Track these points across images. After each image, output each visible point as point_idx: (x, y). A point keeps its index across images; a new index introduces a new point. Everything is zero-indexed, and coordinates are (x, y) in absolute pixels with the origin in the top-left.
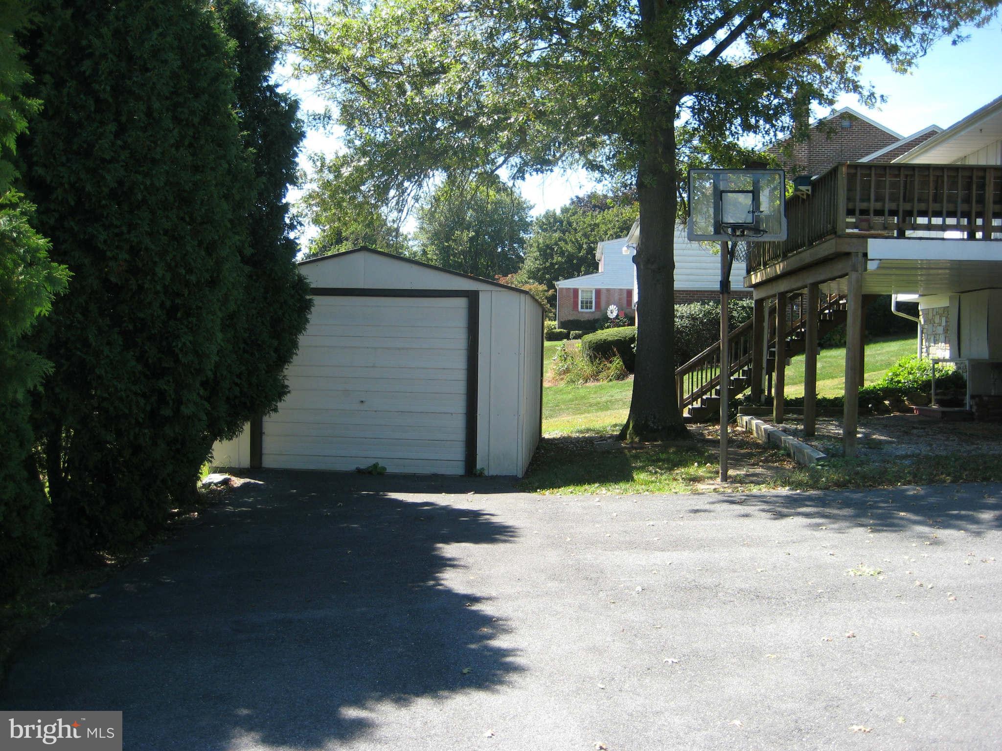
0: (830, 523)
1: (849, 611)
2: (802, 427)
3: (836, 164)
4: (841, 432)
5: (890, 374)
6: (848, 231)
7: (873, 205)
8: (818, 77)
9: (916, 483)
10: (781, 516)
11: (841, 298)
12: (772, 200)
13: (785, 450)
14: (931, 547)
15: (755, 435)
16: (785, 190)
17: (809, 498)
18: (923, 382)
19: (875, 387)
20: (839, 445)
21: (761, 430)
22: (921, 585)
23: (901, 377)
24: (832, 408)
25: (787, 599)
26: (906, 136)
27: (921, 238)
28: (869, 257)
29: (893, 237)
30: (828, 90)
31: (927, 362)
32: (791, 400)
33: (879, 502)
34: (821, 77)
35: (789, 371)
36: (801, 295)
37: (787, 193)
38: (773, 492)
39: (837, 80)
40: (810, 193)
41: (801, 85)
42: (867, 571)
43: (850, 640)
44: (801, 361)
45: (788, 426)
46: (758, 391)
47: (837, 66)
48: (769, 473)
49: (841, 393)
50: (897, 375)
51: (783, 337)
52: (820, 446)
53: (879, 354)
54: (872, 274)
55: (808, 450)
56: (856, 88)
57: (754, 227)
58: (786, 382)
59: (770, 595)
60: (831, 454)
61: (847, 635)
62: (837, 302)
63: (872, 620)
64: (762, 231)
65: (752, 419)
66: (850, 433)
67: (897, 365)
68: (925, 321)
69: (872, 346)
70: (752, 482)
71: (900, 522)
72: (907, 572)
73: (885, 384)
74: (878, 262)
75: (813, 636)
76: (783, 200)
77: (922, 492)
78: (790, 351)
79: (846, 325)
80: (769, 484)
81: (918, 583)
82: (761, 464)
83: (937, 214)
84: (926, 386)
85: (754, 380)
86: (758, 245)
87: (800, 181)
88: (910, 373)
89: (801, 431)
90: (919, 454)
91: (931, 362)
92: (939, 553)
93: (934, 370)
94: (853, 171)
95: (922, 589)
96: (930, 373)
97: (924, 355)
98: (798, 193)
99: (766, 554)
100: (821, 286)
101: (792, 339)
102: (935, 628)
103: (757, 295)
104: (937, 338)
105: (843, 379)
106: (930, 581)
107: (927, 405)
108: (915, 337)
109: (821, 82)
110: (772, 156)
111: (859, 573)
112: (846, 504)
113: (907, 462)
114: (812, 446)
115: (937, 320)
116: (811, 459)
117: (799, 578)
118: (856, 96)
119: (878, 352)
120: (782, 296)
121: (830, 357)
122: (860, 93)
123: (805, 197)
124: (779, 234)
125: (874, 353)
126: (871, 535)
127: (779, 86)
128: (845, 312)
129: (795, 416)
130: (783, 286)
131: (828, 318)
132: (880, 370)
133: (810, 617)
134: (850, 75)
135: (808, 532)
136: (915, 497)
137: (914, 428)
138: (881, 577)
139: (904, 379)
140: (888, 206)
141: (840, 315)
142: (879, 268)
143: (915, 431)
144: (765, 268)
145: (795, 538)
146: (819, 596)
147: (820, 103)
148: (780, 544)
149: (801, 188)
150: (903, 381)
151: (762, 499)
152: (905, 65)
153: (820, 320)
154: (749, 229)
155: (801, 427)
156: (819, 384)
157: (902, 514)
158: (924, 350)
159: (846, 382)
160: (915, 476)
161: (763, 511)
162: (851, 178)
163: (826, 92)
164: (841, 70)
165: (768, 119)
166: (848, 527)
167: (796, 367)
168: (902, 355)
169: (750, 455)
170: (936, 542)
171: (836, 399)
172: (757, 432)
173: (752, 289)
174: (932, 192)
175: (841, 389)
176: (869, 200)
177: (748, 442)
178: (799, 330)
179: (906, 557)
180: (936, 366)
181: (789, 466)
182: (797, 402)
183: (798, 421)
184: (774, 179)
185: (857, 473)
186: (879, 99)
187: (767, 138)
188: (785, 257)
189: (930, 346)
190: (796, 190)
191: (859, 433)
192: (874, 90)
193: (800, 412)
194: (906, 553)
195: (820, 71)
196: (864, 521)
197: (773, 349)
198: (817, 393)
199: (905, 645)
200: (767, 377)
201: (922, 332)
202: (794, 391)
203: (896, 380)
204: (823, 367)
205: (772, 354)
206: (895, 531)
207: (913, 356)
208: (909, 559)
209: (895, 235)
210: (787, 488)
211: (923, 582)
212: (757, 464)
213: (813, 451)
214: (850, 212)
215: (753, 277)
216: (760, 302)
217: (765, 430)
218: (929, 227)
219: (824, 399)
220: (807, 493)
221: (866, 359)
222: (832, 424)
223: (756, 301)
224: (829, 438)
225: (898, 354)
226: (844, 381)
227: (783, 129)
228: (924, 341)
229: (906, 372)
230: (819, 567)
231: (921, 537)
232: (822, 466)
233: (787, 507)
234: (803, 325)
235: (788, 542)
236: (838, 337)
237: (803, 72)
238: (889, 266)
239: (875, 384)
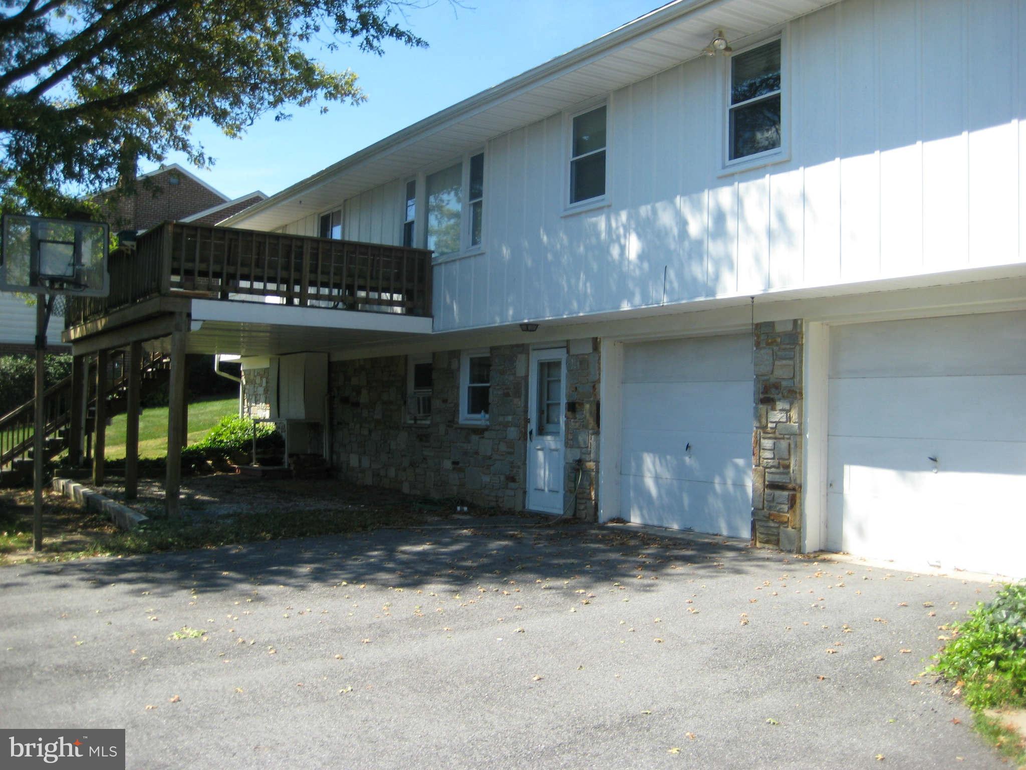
0: (153, 588)
1: (174, 674)
2: (124, 489)
3: (162, 222)
4: (164, 493)
5: (213, 434)
6: (173, 289)
7: (198, 266)
8: (147, 131)
9: (238, 542)
10: (102, 584)
11: (165, 357)
12: (94, 252)
13: (105, 514)
14: (253, 604)
15: (73, 499)
16: (109, 242)
17: (133, 564)
18: (244, 441)
19: (198, 447)
20: (161, 507)
21: (79, 494)
22: (244, 642)
23: (223, 436)
24: (154, 468)
25: (110, 671)
26: (233, 199)
27: (243, 302)
28: (193, 317)
29: (217, 299)
30: (157, 145)
31: (249, 422)
32: (112, 462)
33: (203, 563)
34: (150, 131)
35: (109, 431)
36: (124, 352)
37: (111, 246)
38: (92, 559)
39: (167, 136)
40: (135, 248)
41: (129, 137)
42: (191, 634)
43: (175, 705)
44: (123, 420)
45: (109, 489)
46: (76, 452)
47: (167, 123)
48: (88, 539)
49: (164, 453)
50: (220, 435)
51: (103, 395)
52: (142, 509)
53: (202, 414)
54: (197, 334)
55: (130, 514)
56: (185, 147)
57: (73, 281)
58: (106, 442)
59: (90, 668)
60: (153, 517)
61: (172, 700)
62: (160, 361)
63: (197, 682)
64: (83, 285)
65: (69, 482)
66: (173, 494)
67: (220, 425)
68: (246, 382)
69: (195, 405)
70: (70, 550)
71: (225, 582)
72: (231, 631)
73: (208, 444)
74: (201, 323)
75: (138, 706)
76: (106, 255)
77: (244, 551)
78: (111, 410)
79: (169, 384)
80: (88, 551)
81: (240, 640)
82: (79, 530)
83: (259, 279)
84: (247, 445)
85: (71, 441)
86: (79, 299)
87: (125, 235)
88: (232, 433)
89: (122, 493)
90: (241, 513)
91: (252, 421)
92: (261, 609)
93: (255, 429)
94: (179, 231)
95: (244, 647)
96: (251, 433)
97: (246, 415)
98: (123, 248)
99: (86, 625)
100: (143, 344)
101: (113, 399)
102: (257, 682)
103: (76, 351)
104: (258, 398)
105: (166, 439)
106: (251, 637)
107: (248, 464)
108: (237, 396)
109: (150, 136)
110: (97, 206)
111: (183, 636)
112: (170, 567)
113: (229, 521)
114: (134, 509)
115: (258, 381)
116: (132, 521)
117: (122, 648)
118: (186, 155)
119: (202, 411)
120: (103, 353)
121: (153, 416)
122: (189, 153)
123: (129, 252)
124: (100, 288)
125: (197, 412)
126: (195, 597)
127: (106, 136)
128: (167, 371)
129: (116, 478)
130: (104, 343)
131: (151, 377)
132: (202, 429)
133: (134, 687)
134: (180, 133)
135: (131, 599)
136: (236, 556)
137: (235, 487)
138: (205, 639)
139: (227, 438)
140: (213, 268)
141: (163, 373)
142: (202, 328)
143: (237, 490)
144: (85, 323)
145: (116, 606)
146: (144, 663)
147: (149, 158)
148: (102, 614)
149: (126, 243)
150: (225, 441)
151: (81, 568)
152: (234, 130)
153: (143, 379)
154: (69, 282)
155: (122, 489)
156: (142, 444)
157: (225, 573)
158: (246, 410)
159: (169, 442)
160: (237, 535)
161: (83, 579)
162: (177, 237)
163: (155, 147)
164: (171, 128)
165: (94, 170)
166: (172, 591)
167: (117, 426)
168: (225, 415)
169: (67, 522)
170: (259, 599)
171: (159, 460)
172: (75, 496)
173: (71, 344)
174: (254, 257)
175: (164, 449)
176: (193, 260)
177: (65, 508)
178: (120, 389)
179: (229, 616)
180: (257, 426)
181: (109, 530)
182: (118, 463)
183: (120, 484)
184: (97, 231)
185: (180, 535)
186: (207, 161)
187: (92, 188)
188: (107, 314)
189: (251, 406)
190: (120, 244)
191: (182, 494)
192: (204, 151)
193: (121, 474)
194: (229, 612)
195: (150, 126)
196: (187, 582)
197: (93, 408)
198: (139, 454)
199: (229, 702)
200: (86, 437)
201: (244, 392)
202: (115, 452)
203: (218, 440)
204: (146, 427)
205: (92, 413)
206: (218, 591)
207: (235, 415)
208: (232, 618)
209: (219, 297)
210: (108, 554)
211: (245, 639)
212: (75, 531)
213: (134, 514)
214: (175, 272)
215: (72, 332)
216: (78, 359)
217: (84, 494)
218: (251, 291)
219: (147, 461)
220: (129, 558)
221: (189, 419)
222: (155, 486)
223: (76, 358)
224: (152, 500)
225: (221, 414)
226: (167, 441)
227: (109, 180)
228: (246, 401)
229: (228, 432)
230: (142, 634)
231: (244, 595)
232: (144, 529)
233: (109, 575)
234: (125, 384)
235: (109, 611)
236: (161, 396)
237: (132, 124)
238: (210, 327)
239: (198, 443)
